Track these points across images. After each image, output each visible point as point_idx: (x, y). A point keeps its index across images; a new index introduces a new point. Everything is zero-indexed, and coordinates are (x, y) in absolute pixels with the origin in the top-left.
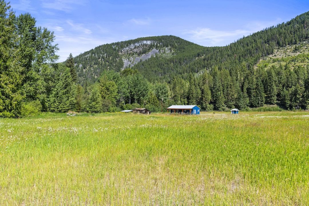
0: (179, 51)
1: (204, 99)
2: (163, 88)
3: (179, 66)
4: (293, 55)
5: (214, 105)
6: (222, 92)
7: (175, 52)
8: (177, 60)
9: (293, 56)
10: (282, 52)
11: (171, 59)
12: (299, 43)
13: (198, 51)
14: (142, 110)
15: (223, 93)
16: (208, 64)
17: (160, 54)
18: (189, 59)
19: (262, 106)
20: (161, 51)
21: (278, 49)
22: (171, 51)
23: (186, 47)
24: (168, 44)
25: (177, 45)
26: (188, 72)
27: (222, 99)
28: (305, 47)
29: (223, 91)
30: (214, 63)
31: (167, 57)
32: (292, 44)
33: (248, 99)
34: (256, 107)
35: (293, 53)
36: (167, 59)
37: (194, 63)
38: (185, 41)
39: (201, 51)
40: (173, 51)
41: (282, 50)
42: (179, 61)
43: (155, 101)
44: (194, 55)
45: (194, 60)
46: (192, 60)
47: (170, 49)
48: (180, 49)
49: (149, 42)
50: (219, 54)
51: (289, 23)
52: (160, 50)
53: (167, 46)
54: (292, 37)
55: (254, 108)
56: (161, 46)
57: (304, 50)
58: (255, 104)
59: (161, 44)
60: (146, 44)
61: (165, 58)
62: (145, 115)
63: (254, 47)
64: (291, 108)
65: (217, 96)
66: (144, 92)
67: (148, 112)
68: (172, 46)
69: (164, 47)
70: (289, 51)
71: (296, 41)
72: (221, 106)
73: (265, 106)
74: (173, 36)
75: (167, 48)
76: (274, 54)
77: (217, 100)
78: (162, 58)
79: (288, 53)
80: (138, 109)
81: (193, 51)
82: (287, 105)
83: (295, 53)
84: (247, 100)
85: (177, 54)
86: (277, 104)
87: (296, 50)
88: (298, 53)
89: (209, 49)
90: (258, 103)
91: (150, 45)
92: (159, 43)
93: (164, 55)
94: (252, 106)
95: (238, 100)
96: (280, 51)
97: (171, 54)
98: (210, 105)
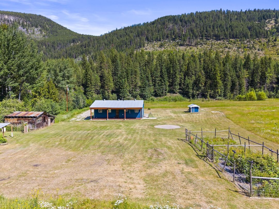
0: (52, 34)
1: (107, 87)
2: (65, 68)
3: (52, 50)
4: (159, 49)
5: (117, 95)
6: (126, 79)
7: (47, 35)
8: (50, 44)
9: (160, 51)
10: (151, 47)
11: (43, 41)
12: (163, 41)
13: (73, 37)
14: (34, 117)
15: (128, 81)
16: (86, 51)
17: (28, 34)
18: (63, 43)
19: (166, 95)
20: (29, 30)
21: (148, 43)
22: (41, 33)
23: (59, 31)
24: (37, 24)
25: (48, 28)
26: (65, 57)
27: (127, 87)
28: (168, 45)
29: (128, 79)
30: (93, 50)
31: (37, 39)
32: (158, 41)
33: (152, 87)
34: (160, 96)
35: (159, 48)
36: (37, 41)
37: (71, 49)
38: (57, 24)
39: (76, 37)
40: (43, 33)
41: (150, 45)
42: (52, 45)
43: (51, 91)
44: (68, 41)
45: (69, 46)
46: (66, 46)
47: (40, 30)
48: (52, 32)
49: (12, 19)
50: (96, 42)
51: (153, 23)
52: (27, 30)
53: (37, 27)
54: (157, 34)
55: (159, 97)
56: (29, 25)
57: (167, 46)
58: (159, 93)
59: (28, 23)
60: (9, 20)
61: (35, 39)
62: (42, 130)
63: (128, 39)
64: (193, 96)
65: (121, 84)
66: (33, 72)
67: (49, 120)
68: (43, 27)
69: (32, 26)
70: (156, 46)
71: (160, 39)
72: (126, 95)
73: (169, 95)
74: (43, 17)
75: (36, 29)
76: (145, 48)
77: (121, 88)
78: (31, 38)
79: (155, 48)
80: (22, 114)
81: (68, 37)
82: (190, 94)
83: (161, 49)
84: (152, 89)
85: (49, 37)
86: (180, 93)
87: (161, 46)
88: (163, 49)
89: (84, 36)
90: (162, 93)
91: (13, 21)
92: (26, 22)
93: (33, 36)
94: (156, 95)
95: (143, 88)
96: (149, 45)
97: (42, 36)
98: (112, 94)
